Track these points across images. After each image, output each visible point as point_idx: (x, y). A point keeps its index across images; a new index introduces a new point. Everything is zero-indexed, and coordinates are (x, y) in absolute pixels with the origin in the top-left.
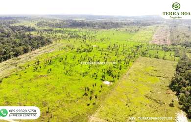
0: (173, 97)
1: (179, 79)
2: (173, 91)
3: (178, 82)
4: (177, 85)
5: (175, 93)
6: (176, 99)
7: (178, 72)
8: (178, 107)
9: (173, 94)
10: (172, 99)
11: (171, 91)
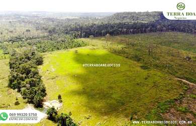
0: (16, 94)
1: (15, 75)
2: (14, 89)
3: (16, 78)
4: (15, 82)
5: (16, 90)
6: (20, 96)
7: (12, 69)
8: (24, 102)
9: (14, 92)
10: (15, 97)
11: (12, 90)
